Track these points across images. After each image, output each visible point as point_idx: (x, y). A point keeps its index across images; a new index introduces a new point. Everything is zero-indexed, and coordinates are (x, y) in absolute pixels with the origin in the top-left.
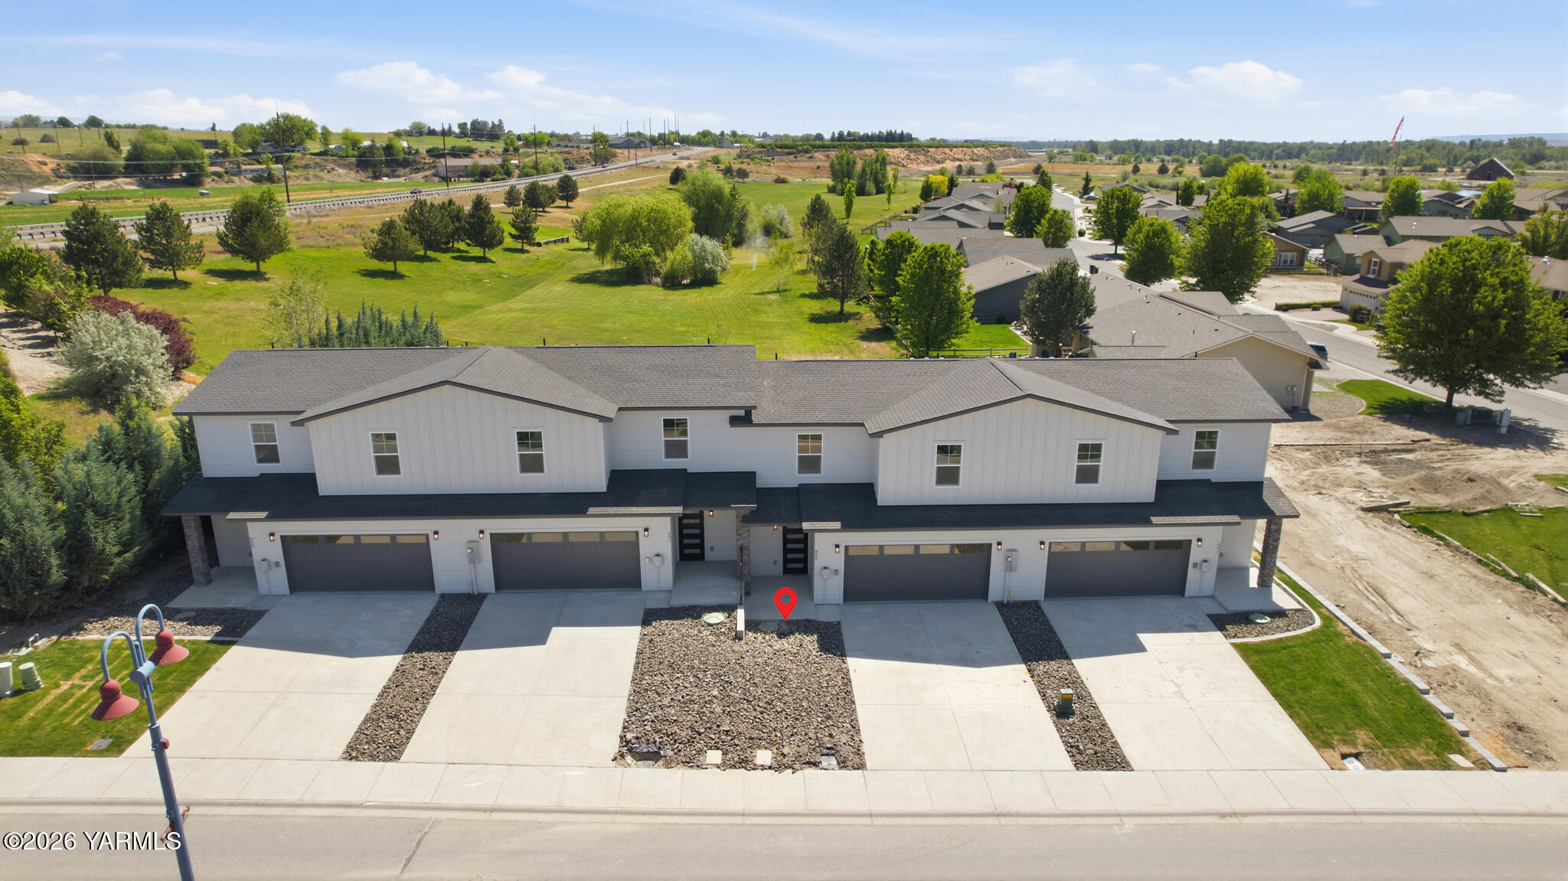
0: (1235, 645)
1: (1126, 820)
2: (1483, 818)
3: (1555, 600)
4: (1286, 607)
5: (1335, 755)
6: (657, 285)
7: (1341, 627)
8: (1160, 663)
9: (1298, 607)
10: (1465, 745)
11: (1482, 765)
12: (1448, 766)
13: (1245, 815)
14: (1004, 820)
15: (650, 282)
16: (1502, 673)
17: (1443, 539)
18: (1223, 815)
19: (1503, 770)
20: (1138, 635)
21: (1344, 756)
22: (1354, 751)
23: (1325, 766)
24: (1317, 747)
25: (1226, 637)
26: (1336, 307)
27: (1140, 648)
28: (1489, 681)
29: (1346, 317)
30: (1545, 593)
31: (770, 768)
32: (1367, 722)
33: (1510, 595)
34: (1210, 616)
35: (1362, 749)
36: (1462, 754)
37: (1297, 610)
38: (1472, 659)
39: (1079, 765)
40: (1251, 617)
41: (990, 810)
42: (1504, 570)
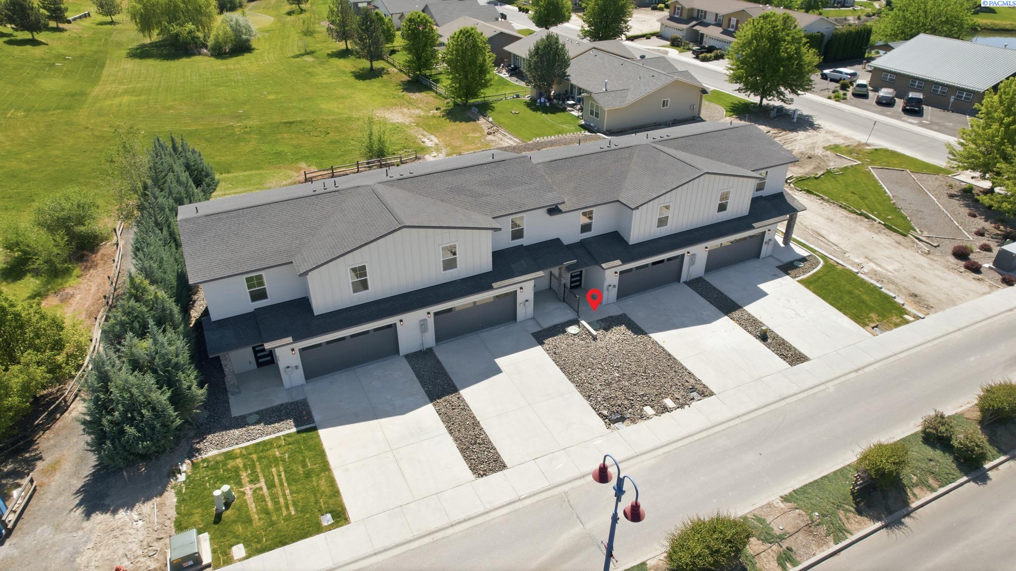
0: (799, 282)
1: (829, 385)
2: (932, 342)
3: (880, 223)
4: (805, 256)
5: (869, 328)
6: (206, 55)
7: (832, 262)
8: (778, 299)
9: (809, 254)
10: (904, 309)
11: (917, 318)
12: (907, 322)
13: (863, 368)
14: (787, 400)
15: (200, 54)
16: (890, 268)
17: (820, 196)
18: (857, 371)
19: (924, 318)
20: (759, 286)
21: (873, 328)
22: (875, 325)
23: (871, 336)
24: (863, 327)
25: (792, 277)
26: (658, 35)
27: (763, 294)
28: (889, 273)
29: (668, 43)
30: (875, 220)
31: (678, 408)
32: (872, 309)
33: (863, 224)
34: (778, 267)
35: (878, 323)
36: (908, 314)
37: (809, 256)
38: (876, 263)
39: (791, 364)
40: (796, 263)
41: (779, 398)
42: (853, 210)
